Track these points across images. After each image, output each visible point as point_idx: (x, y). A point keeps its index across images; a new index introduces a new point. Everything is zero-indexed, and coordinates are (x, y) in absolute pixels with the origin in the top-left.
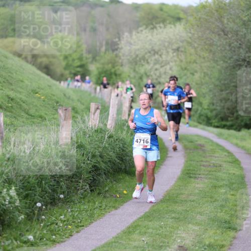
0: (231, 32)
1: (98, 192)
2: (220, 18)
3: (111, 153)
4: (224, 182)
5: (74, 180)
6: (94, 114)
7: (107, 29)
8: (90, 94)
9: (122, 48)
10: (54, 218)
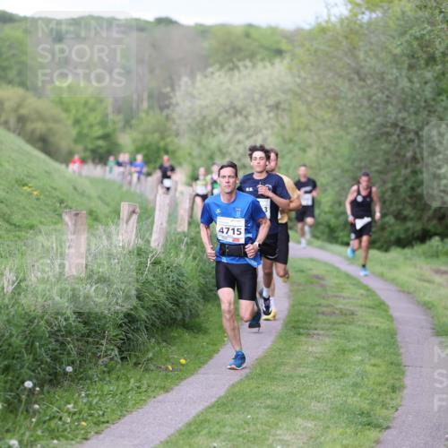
0: (371, 75)
1: (134, 360)
2: (352, 51)
3: (157, 292)
4: (360, 343)
5: (90, 340)
6: (127, 222)
7: (152, 71)
8: (121, 187)
9: (177, 104)
10: (55, 409)
